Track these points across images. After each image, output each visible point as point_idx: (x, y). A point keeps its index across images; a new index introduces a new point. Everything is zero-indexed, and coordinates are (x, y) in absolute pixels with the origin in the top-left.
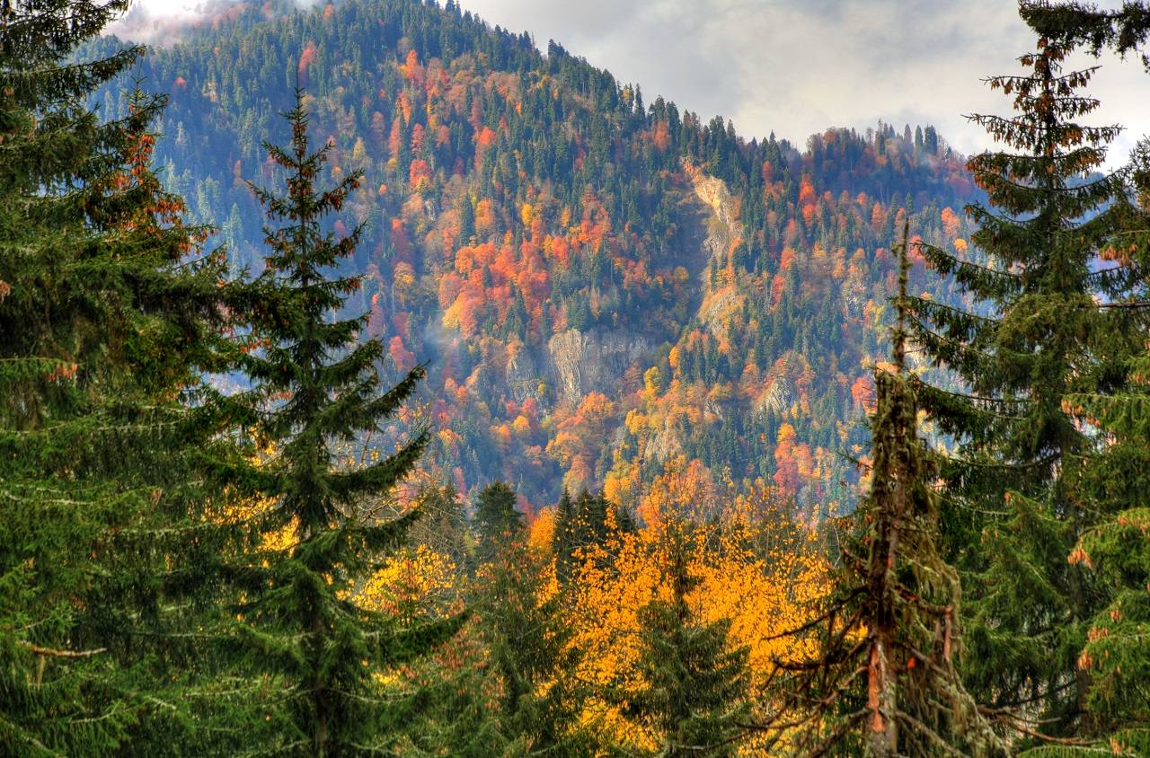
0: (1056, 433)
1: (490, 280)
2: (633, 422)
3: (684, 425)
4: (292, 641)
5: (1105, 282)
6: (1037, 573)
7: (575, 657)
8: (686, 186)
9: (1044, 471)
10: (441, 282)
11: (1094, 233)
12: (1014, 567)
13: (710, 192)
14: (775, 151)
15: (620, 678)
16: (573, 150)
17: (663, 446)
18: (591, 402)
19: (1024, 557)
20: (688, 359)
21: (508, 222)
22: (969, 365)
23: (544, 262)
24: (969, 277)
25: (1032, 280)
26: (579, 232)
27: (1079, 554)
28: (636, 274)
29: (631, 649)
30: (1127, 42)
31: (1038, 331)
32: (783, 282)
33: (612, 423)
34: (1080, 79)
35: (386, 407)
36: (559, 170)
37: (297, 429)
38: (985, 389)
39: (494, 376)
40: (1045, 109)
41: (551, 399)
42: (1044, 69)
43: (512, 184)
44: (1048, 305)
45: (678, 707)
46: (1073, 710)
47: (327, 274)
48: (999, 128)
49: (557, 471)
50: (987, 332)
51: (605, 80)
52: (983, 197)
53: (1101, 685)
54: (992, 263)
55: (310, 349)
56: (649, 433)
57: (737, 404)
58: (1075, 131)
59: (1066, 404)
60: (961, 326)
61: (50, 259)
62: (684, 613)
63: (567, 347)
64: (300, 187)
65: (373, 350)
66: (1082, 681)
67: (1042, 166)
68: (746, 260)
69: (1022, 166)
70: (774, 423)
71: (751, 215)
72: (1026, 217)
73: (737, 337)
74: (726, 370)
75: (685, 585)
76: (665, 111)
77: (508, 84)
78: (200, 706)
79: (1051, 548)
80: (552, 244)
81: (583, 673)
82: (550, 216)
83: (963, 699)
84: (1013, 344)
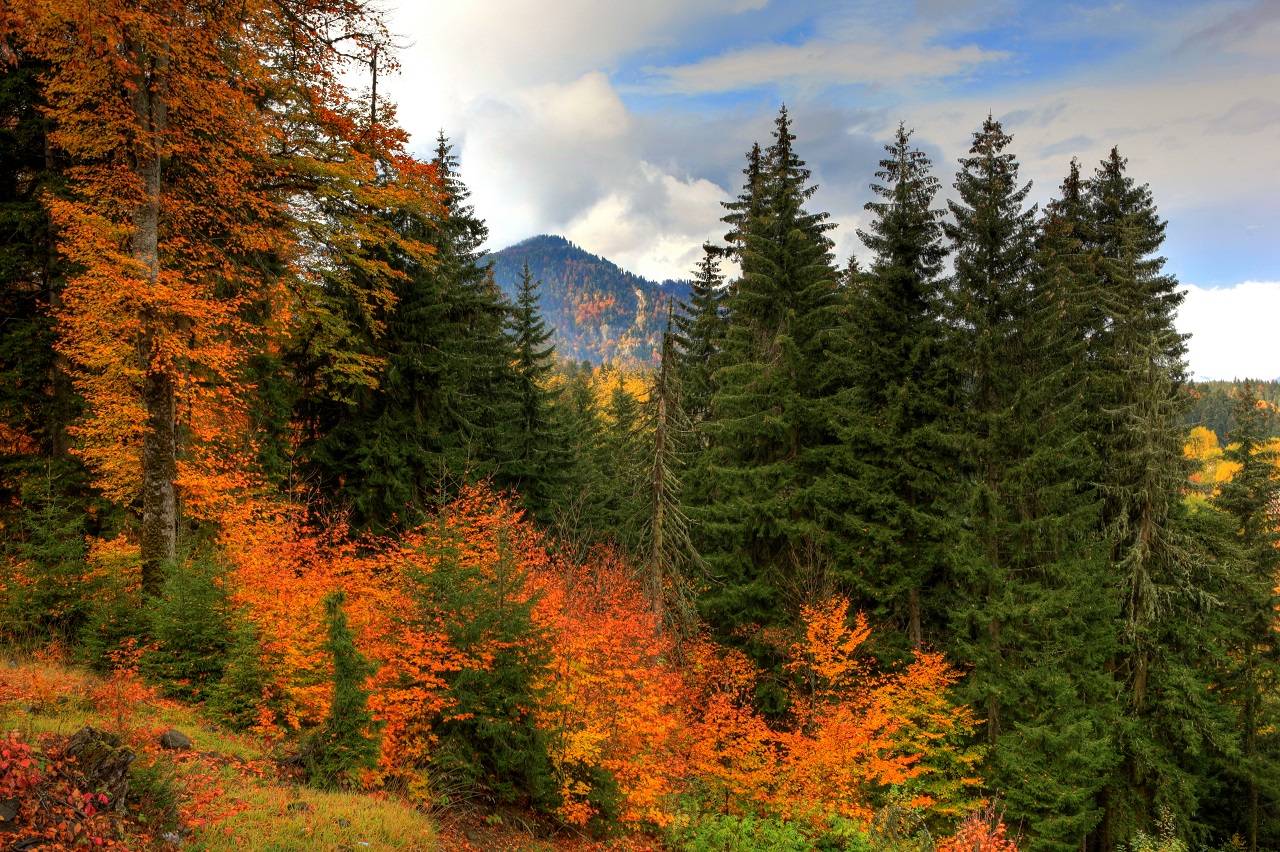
0: (709, 348)
1: (586, 312)
2: (619, 346)
3: (631, 347)
4: (522, 394)
5: (722, 313)
6: (703, 382)
7: (596, 400)
8: (633, 292)
9: (706, 358)
10: (576, 313)
11: (719, 300)
12: (697, 380)
13: (639, 293)
14: (654, 284)
15: (608, 405)
16: (607, 282)
17: (627, 352)
18: (610, 342)
19: (700, 378)
20: (633, 332)
21: (591, 299)
22: (689, 332)
23: (599, 308)
24: (690, 310)
25: (704, 312)
26: (608, 302)
27: (712, 377)
28: (621, 312)
29: (610, 399)
30: (728, 255)
31: (705, 324)
32: (655, 315)
33: (614, 347)
34: (716, 264)
35: (545, 338)
36: (603, 287)
37: (524, 343)
38: (692, 338)
39: (587, 335)
40: (708, 271)
41: (600, 341)
42: (708, 261)
43: (592, 290)
44: (708, 318)
45: (620, 413)
46: (710, 415)
47: (532, 305)
48: (698, 275)
49: (602, 357)
50: (693, 324)
51: (615, 266)
52: (694, 292)
53: (716, 409)
54: (696, 307)
55: (527, 323)
56: (623, 349)
57: (644, 343)
58: (715, 276)
59: (711, 341)
60: (687, 323)
61: (463, 299)
62: (622, 390)
63: (605, 328)
64: (526, 283)
65: (543, 324)
66: (712, 408)
67: (708, 284)
68: (646, 309)
69: (703, 284)
70: (652, 347)
71: (648, 299)
72: (704, 296)
73: (644, 327)
74: (641, 335)
75: (622, 383)
76: (629, 274)
77: (592, 266)
78: (500, 409)
79: (706, 376)
80: (601, 304)
81: (598, 404)
82: (601, 298)
83: (681, 411)
84: (699, 326)
